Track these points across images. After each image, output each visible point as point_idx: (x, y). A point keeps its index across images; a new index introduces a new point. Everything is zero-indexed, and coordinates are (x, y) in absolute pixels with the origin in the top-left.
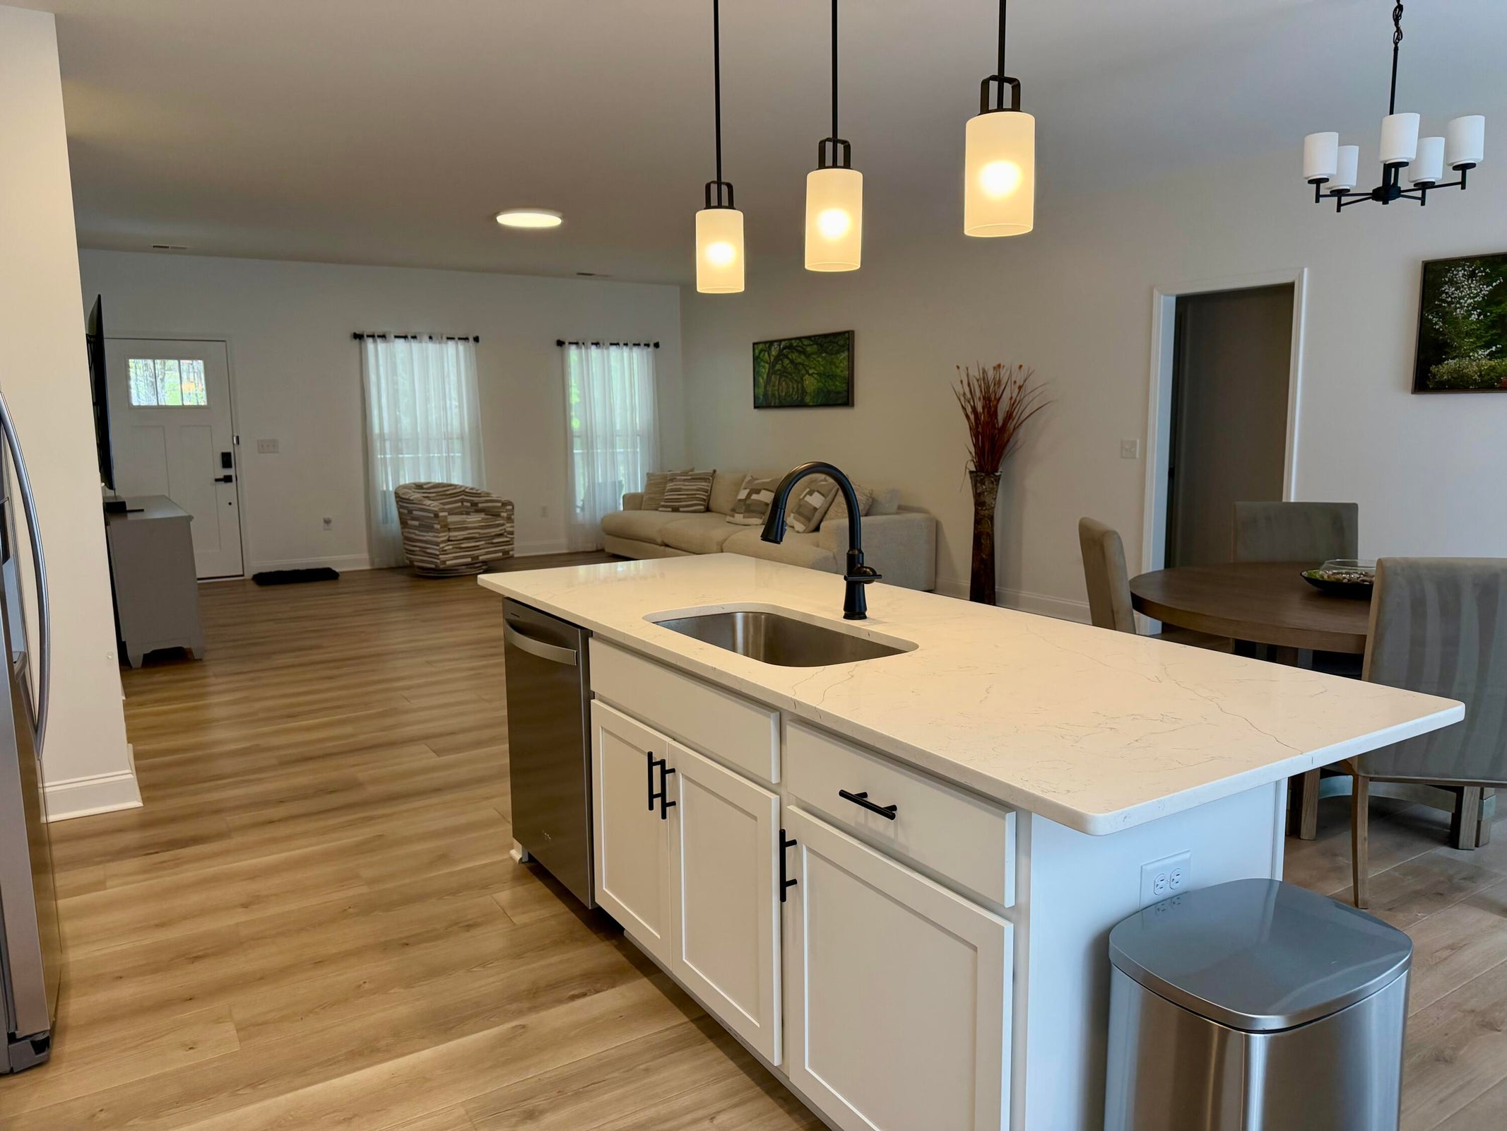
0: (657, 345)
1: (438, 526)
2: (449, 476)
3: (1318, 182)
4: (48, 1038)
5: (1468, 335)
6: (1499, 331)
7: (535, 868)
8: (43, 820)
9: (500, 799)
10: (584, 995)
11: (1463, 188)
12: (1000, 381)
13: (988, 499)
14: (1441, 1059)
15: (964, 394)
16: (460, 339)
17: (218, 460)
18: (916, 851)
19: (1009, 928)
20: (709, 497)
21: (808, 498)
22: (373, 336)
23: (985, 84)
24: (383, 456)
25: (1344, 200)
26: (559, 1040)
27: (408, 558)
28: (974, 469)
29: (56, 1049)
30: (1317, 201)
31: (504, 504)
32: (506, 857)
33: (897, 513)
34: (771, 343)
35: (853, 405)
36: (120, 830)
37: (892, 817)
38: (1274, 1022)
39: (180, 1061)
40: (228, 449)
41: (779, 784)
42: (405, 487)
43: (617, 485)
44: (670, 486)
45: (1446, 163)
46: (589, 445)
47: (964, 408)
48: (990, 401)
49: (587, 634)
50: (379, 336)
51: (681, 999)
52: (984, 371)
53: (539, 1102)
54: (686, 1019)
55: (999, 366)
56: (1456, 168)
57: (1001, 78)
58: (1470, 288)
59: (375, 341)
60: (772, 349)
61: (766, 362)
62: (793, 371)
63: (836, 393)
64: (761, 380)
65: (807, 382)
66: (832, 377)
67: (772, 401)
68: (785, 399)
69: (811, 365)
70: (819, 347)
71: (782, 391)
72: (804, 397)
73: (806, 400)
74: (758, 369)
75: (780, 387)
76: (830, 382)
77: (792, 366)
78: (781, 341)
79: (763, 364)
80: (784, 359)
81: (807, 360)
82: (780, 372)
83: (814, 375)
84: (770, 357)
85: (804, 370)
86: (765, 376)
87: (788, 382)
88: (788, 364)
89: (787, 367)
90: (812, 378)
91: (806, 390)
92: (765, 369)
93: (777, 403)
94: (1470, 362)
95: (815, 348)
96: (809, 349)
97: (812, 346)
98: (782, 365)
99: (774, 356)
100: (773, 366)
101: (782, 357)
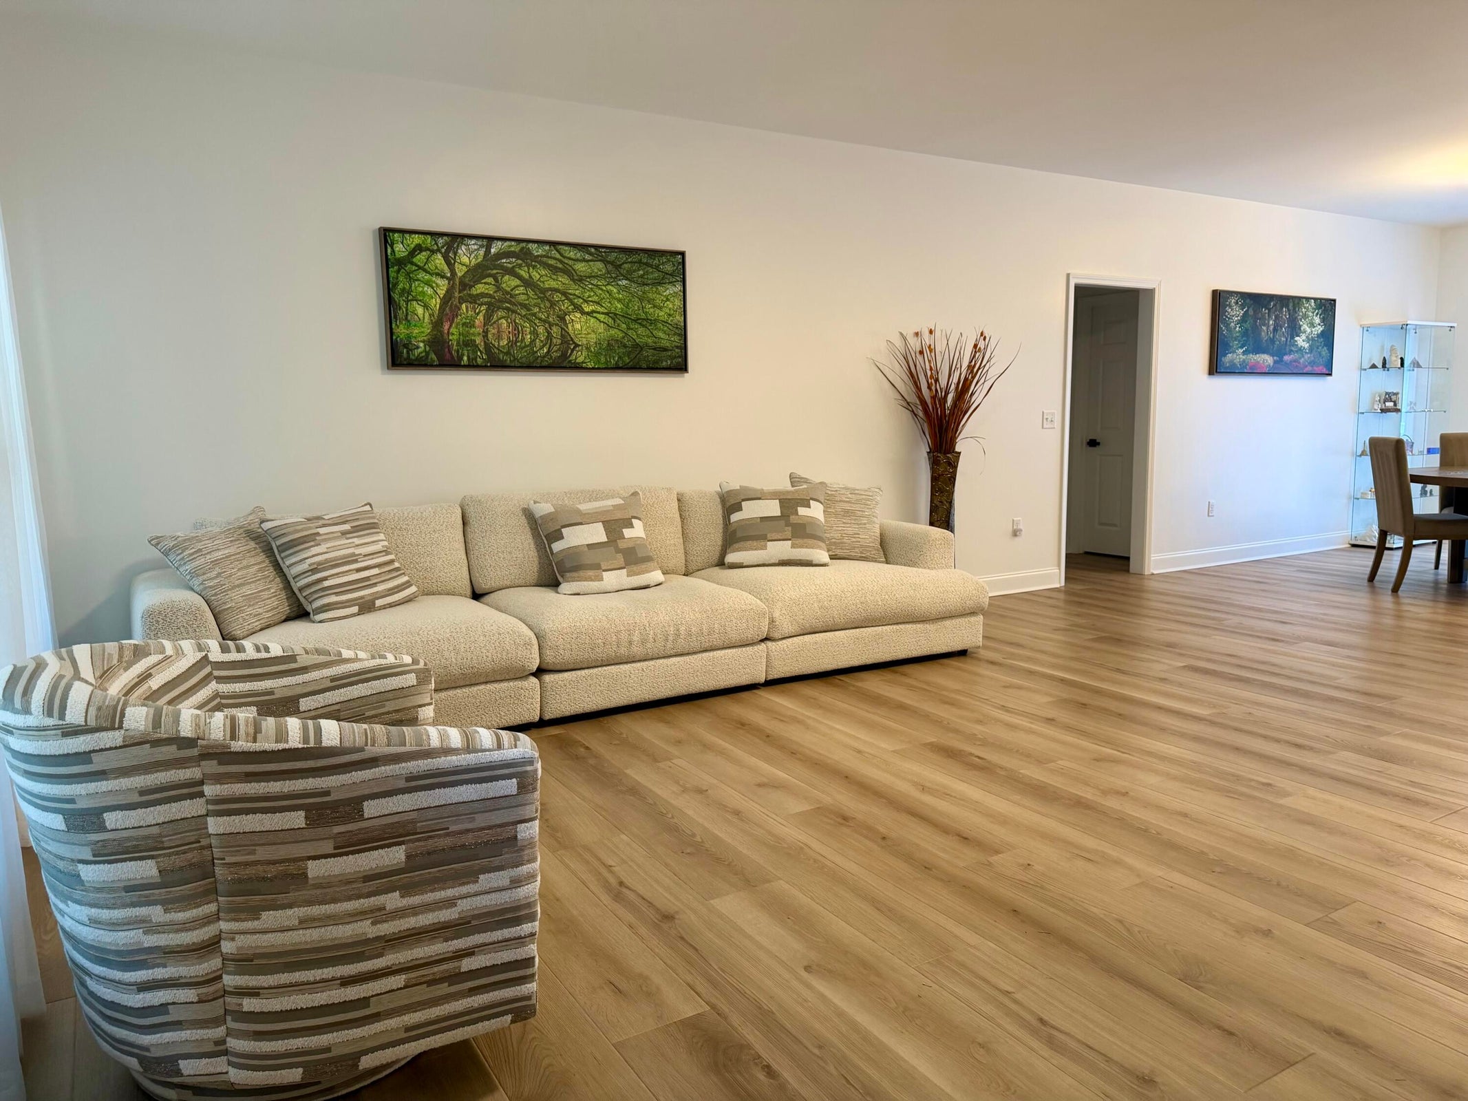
5: (1236, 339)
6: (1245, 338)
35: (686, 370)
58: (1236, 309)
60: (459, 251)
61: (437, 274)
62: (533, 302)
63: (655, 349)
64: (420, 310)
65: (578, 326)
66: (645, 323)
67: (463, 355)
68: (508, 353)
69: (589, 296)
70: (610, 267)
71: (499, 338)
72: (570, 351)
73: (574, 357)
74: (407, 286)
75: (491, 329)
76: (641, 330)
77: (531, 293)
78: (491, 239)
79: (427, 277)
80: (503, 277)
81: (577, 287)
82: (489, 300)
83: (598, 316)
84: (450, 265)
85: (567, 303)
86: (435, 303)
87: (517, 321)
88: (517, 286)
89: (513, 292)
90: (592, 320)
91: (576, 340)
92: (433, 288)
93: (478, 359)
94: (1236, 356)
95: (598, 267)
96: (581, 267)
97: (591, 263)
98: (498, 288)
99: (467, 266)
100: (464, 286)
101: (495, 271)
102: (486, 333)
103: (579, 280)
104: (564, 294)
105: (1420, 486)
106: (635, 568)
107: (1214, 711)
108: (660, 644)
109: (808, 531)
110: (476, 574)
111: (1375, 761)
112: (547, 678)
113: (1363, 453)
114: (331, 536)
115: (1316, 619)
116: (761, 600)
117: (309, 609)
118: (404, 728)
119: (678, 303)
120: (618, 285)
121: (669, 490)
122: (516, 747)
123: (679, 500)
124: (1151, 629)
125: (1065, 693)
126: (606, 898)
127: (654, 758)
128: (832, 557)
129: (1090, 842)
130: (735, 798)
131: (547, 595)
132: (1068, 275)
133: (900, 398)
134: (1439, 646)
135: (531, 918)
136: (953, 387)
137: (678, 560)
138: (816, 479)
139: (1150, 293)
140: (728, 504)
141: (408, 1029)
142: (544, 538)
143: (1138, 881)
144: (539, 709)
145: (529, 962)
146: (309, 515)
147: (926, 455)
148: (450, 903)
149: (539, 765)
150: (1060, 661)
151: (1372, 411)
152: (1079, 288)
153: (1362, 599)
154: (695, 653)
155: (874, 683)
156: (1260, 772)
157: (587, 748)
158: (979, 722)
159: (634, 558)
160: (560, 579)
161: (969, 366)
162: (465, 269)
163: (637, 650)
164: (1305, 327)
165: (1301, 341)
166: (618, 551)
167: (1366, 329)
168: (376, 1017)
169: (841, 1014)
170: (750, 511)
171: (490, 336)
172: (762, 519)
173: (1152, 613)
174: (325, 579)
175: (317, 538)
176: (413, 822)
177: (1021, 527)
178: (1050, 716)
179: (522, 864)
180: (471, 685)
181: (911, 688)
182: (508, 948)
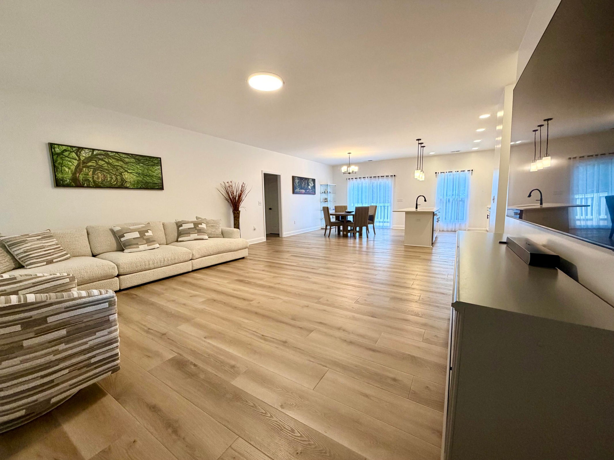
5: (297, 186)
58: (297, 180)
60: (82, 152)
61: (73, 159)
62: (110, 169)
63: (153, 183)
64: (67, 170)
65: (127, 176)
66: (149, 176)
67: (85, 183)
68: (102, 183)
69: (130, 168)
70: (137, 160)
71: (98, 179)
72: (124, 183)
73: (126, 185)
74: (61, 162)
75: (95, 176)
76: (148, 178)
77: (109, 166)
78: (94, 150)
79: (69, 159)
80: (98, 161)
81: (125, 165)
82: (94, 167)
83: (133, 174)
84: (79, 157)
85: (122, 170)
86: (73, 168)
87: (105, 174)
88: (104, 164)
89: (103, 166)
90: (131, 175)
91: (126, 180)
92: (72, 163)
93: (91, 185)
94: (298, 190)
95: (133, 160)
96: (127, 160)
97: (130, 159)
98: (97, 164)
99: (85, 157)
100: (84, 163)
101: (95, 159)
102: (93, 177)
103: (127, 163)
104: (121, 167)
105: (332, 216)
106: (150, 244)
107: (297, 264)
108: (159, 263)
109: (202, 231)
110: (93, 249)
111: (326, 269)
112: (121, 277)
113: (322, 210)
114: (33, 240)
115: (316, 244)
116: (189, 249)
117: (24, 265)
118: (63, 293)
119: (160, 171)
120: (140, 165)
121: (160, 222)
122: (107, 294)
123: (163, 225)
124: (284, 248)
125: (266, 264)
126: (144, 334)
127: (159, 294)
128: (209, 237)
129: (272, 295)
130: (184, 301)
131: (120, 253)
132: (262, 171)
133: (224, 197)
134: (337, 246)
135: (117, 342)
136: (237, 195)
137: (164, 241)
138: (203, 218)
139: (280, 176)
140: (178, 225)
141: (71, 385)
142: (118, 237)
143: (282, 301)
144: (119, 286)
145: (117, 354)
146: (22, 234)
147: (232, 211)
148: (86, 343)
149: (116, 298)
150: (265, 257)
151: (323, 202)
152: (265, 174)
153: (324, 239)
154: (170, 265)
155: (221, 268)
156: (306, 275)
157: (136, 295)
158: (248, 273)
159: (149, 241)
160: (124, 248)
161: (241, 190)
162: (84, 158)
163: (152, 266)
164: (310, 184)
165: (309, 187)
166: (144, 239)
167: (321, 185)
168: (57, 385)
169: (214, 346)
170: (185, 227)
171: (95, 178)
172: (189, 228)
173: (284, 245)
174: (31, 254)
175: (26, 241)
176: (69, 321)
177: (256, 228)
178: (263, 269)
179: (112, 327)
180: (93, 282)
181: (231, 267)
182: (108, 352)
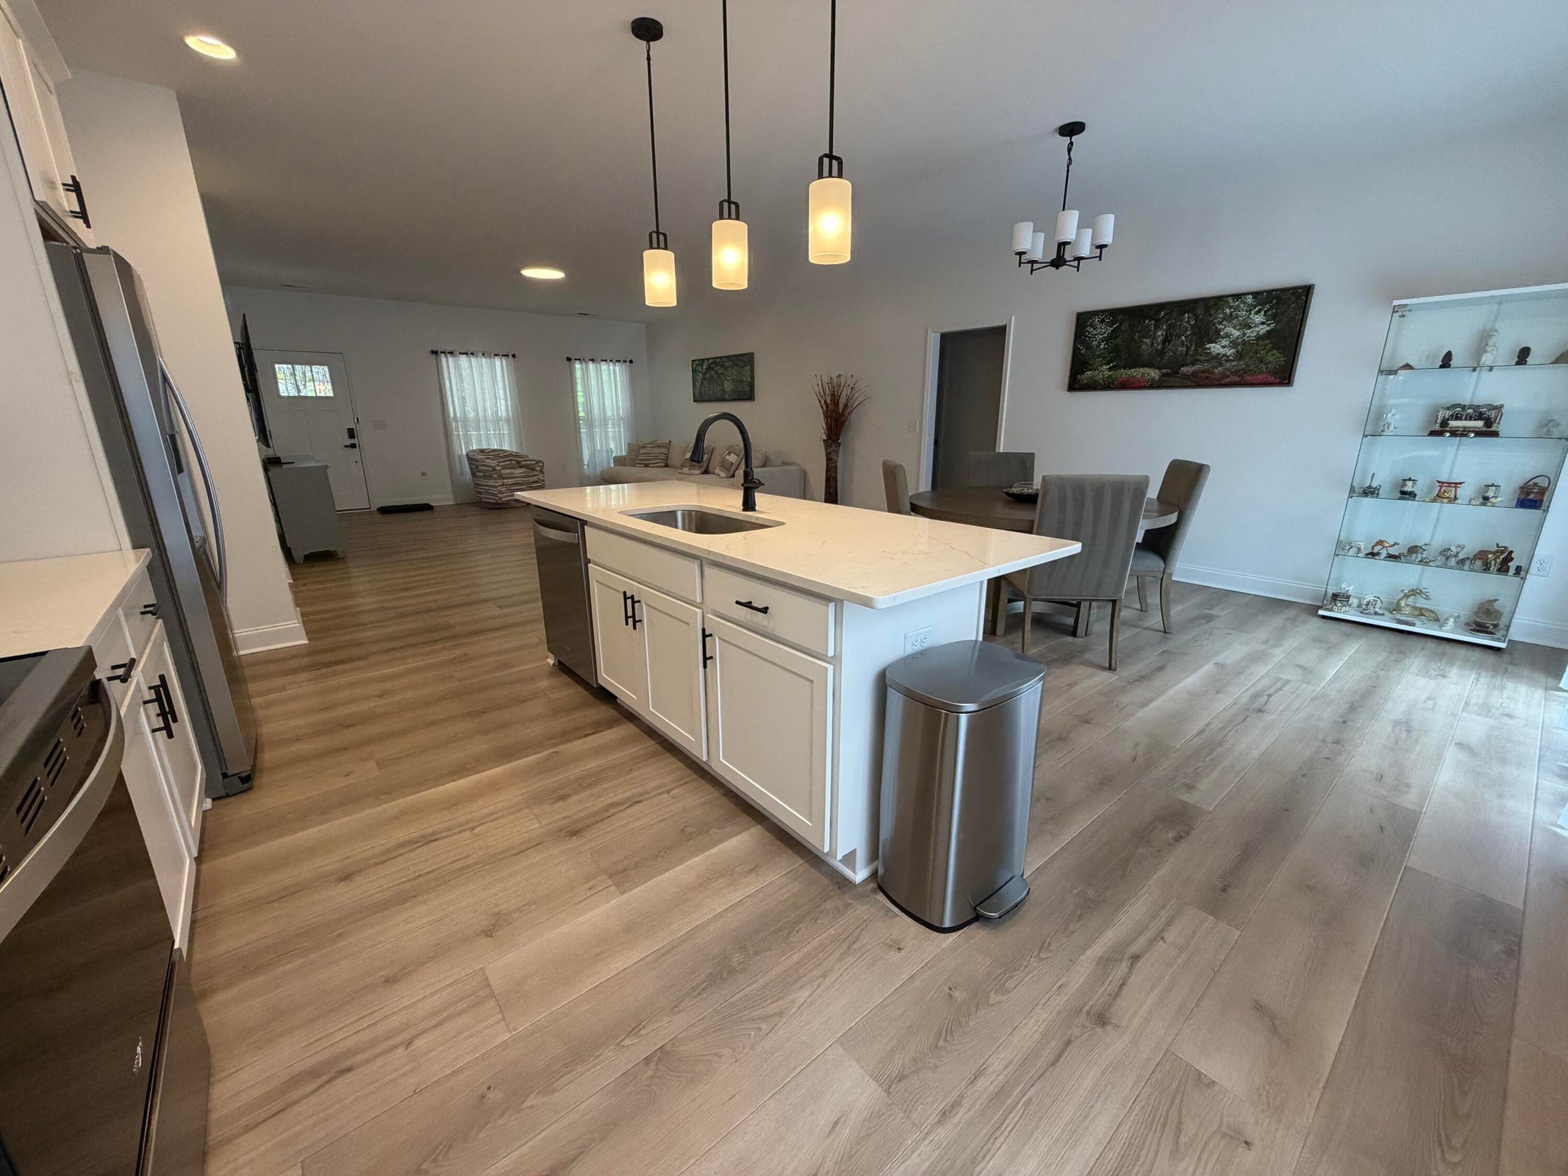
0: (631, 362)
1: (495, 476)
2: (501, 445)
3: (1021, 254)
4: (250, 775)
5: (1099, 357)
6: (1114, 354)
7: (562, 667)
8: (235, 654)
9: (539, 632)
10: (594, 733)
11: (1100, 260)
12: (840, 384)
13: (834, 457)
14: (1062, 739)
15: (820, 392)
16: (503, 355)
17: (346, 435)
18: (779, 632)
19: (830, 668)
20: (667, 457)
21: (727, 457)
22: (445, 353)
23: (821, 160)
24: (458, 432)
25: (1036, 266)
26: (577, 758)
27: (478, 497)
28: (826, 438)
29: (256, 783)
30: (1020, 266)
31: (538, 462)
32: (545, 663)
33: (781, 466)
34: (703, 360)
35: (754, 400)
36: (294, 657)
37: (766, 612)
38: (971, 707)
39: (339, 783)
40: (352, 426)
41: (702, 603)
42: (473, 451)
43: (609, 451)
44: (642, 451)
45: (1092, 244)
46: (590, 425)
47: (820, 402)
48: (835, 397)
49: (584, 523)
50: (449, 353)
51: (651, 732)
52: (831, 378)
53: (567, 791)
54: (653, 743)
55: (840, 375)
56: (1097, 247)
57: (831, 156)
58: (1101, 328)
59: (446, 356)
94: (1100, 372)
164: (1230, 330)
165: (1219, 348)
